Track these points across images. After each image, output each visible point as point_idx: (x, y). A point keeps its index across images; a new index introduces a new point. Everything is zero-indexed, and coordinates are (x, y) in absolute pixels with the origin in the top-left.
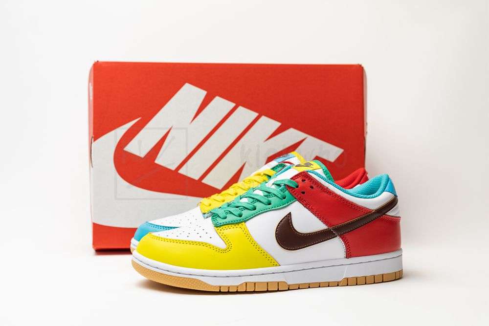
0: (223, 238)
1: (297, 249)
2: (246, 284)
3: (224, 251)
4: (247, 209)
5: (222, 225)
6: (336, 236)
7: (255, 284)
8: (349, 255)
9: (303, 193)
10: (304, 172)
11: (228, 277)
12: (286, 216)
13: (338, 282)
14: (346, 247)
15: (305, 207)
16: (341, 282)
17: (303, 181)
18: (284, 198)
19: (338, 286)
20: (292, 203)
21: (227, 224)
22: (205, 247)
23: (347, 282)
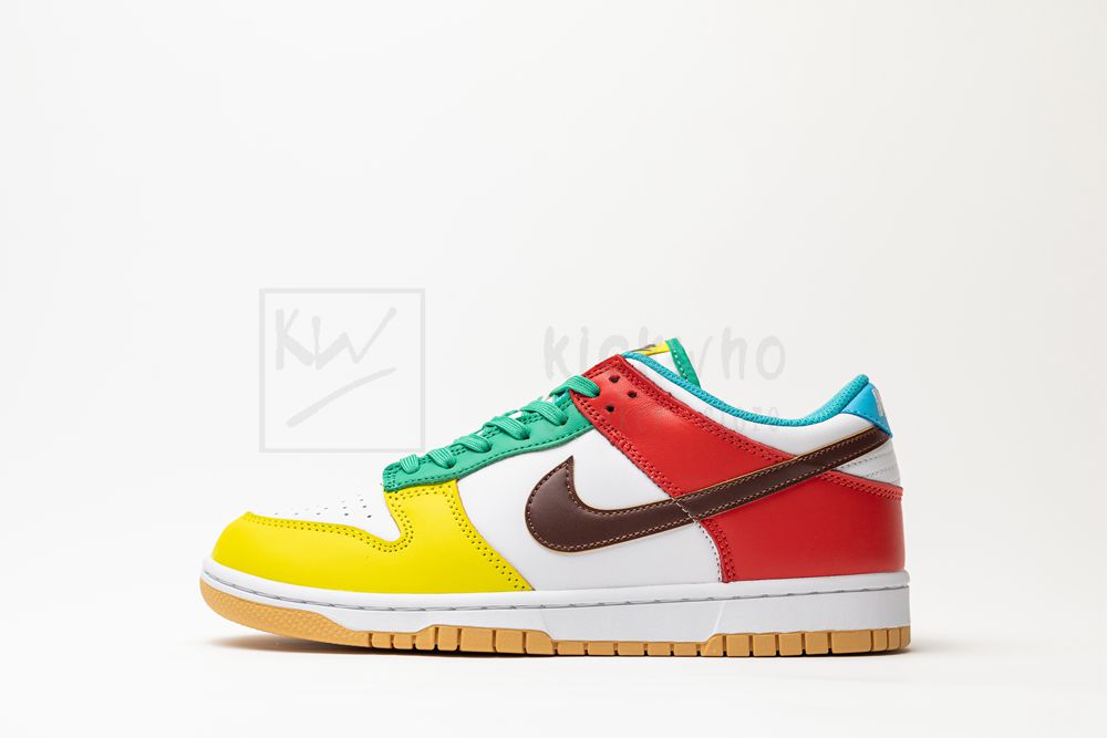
0: (399, 515)
1: (579, 550)
2: (437, 629)
3: (393, 547)
4: (470, 449)
5: (403, 488)
6: (690, 521)
7: (460, 631)
8: (730, 574)
9: (611, 409)
10: (616, 358)
11: (393, 610)
12: (560, 467)
13: (698, 646)
14: (721, 550)
15: (613, 444)
16: (705, 644)
17: (614, 380)
18: (563, 423)
19: (699, 655)
20: (579, 435)
21: (415, 485)
22: (350, 537)
23: (724, 647)
